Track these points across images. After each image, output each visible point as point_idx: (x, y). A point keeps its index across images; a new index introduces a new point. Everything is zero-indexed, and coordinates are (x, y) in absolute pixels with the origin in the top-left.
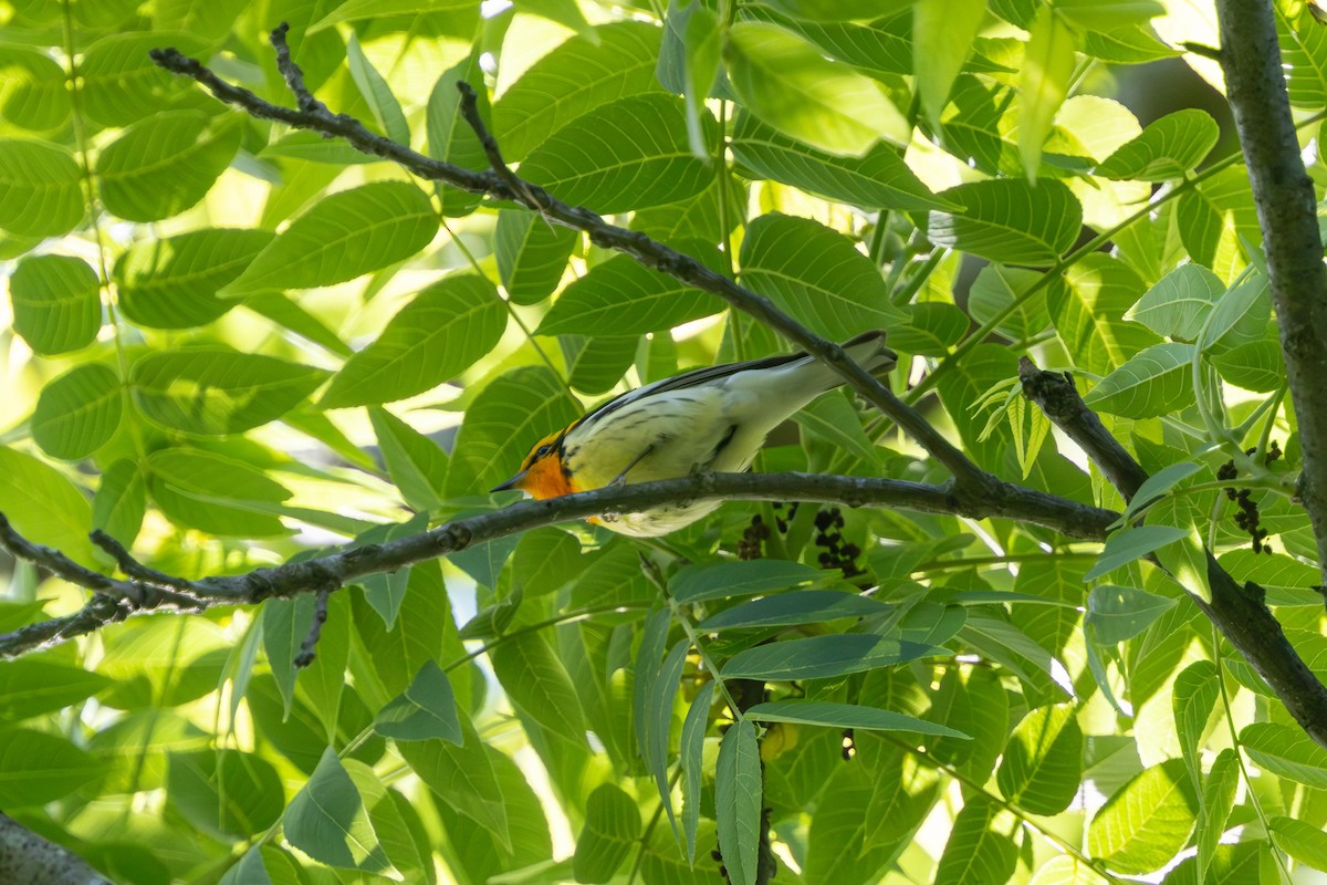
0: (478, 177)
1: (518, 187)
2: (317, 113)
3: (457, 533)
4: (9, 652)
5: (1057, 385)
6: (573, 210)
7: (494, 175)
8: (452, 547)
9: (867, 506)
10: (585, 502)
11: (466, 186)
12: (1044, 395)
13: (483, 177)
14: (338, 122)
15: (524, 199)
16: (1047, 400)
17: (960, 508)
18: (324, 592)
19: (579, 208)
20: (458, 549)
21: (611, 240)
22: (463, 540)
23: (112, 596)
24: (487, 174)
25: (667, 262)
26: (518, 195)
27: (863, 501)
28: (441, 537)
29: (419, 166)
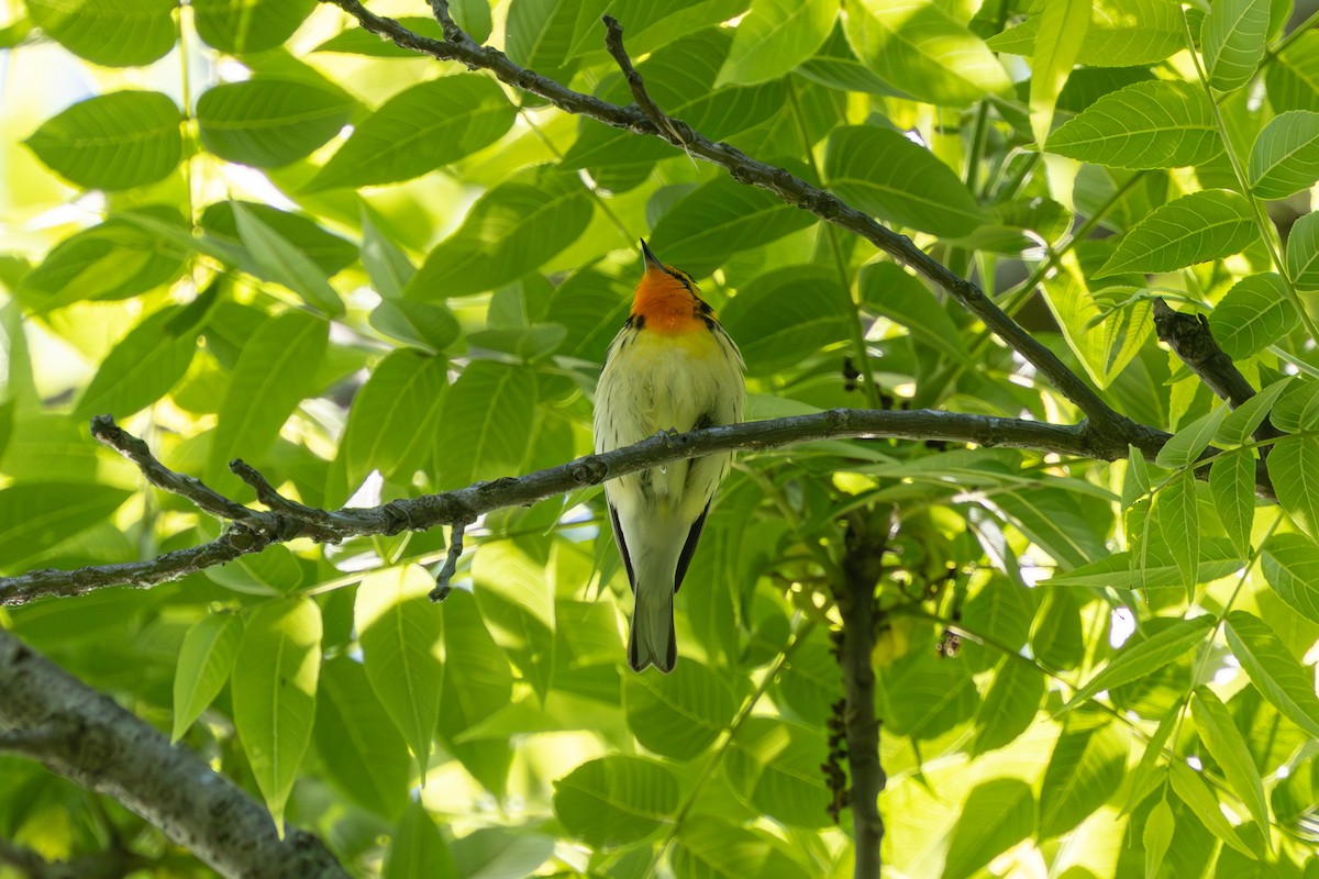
0: (622, 112)
1: (662, 123)
2: (463, 45)
3: (592, 466)
4: (147, 580)
5: (1191, 327)
6: (716, 145)
7: (638, 109)
8: (588, 482)
9: (1001, 445)
10: (721, 437)
11: (611, 119)
12: (1178, 337)
13: (627, 111)
14: (483, 54)
15: (667, 133)
16: (1181, 342)
17: (1091, 448)
18: (460, 524)
19: (722, 144)
20: (593, 484)
21: (752, 176)
22: (599, 474)
23: (252, 527)
24: (631, 109)
25: (808, 198)
26: (662, 131)
27: (996, 441)
28: (578, 470)
29: (563, 99)
